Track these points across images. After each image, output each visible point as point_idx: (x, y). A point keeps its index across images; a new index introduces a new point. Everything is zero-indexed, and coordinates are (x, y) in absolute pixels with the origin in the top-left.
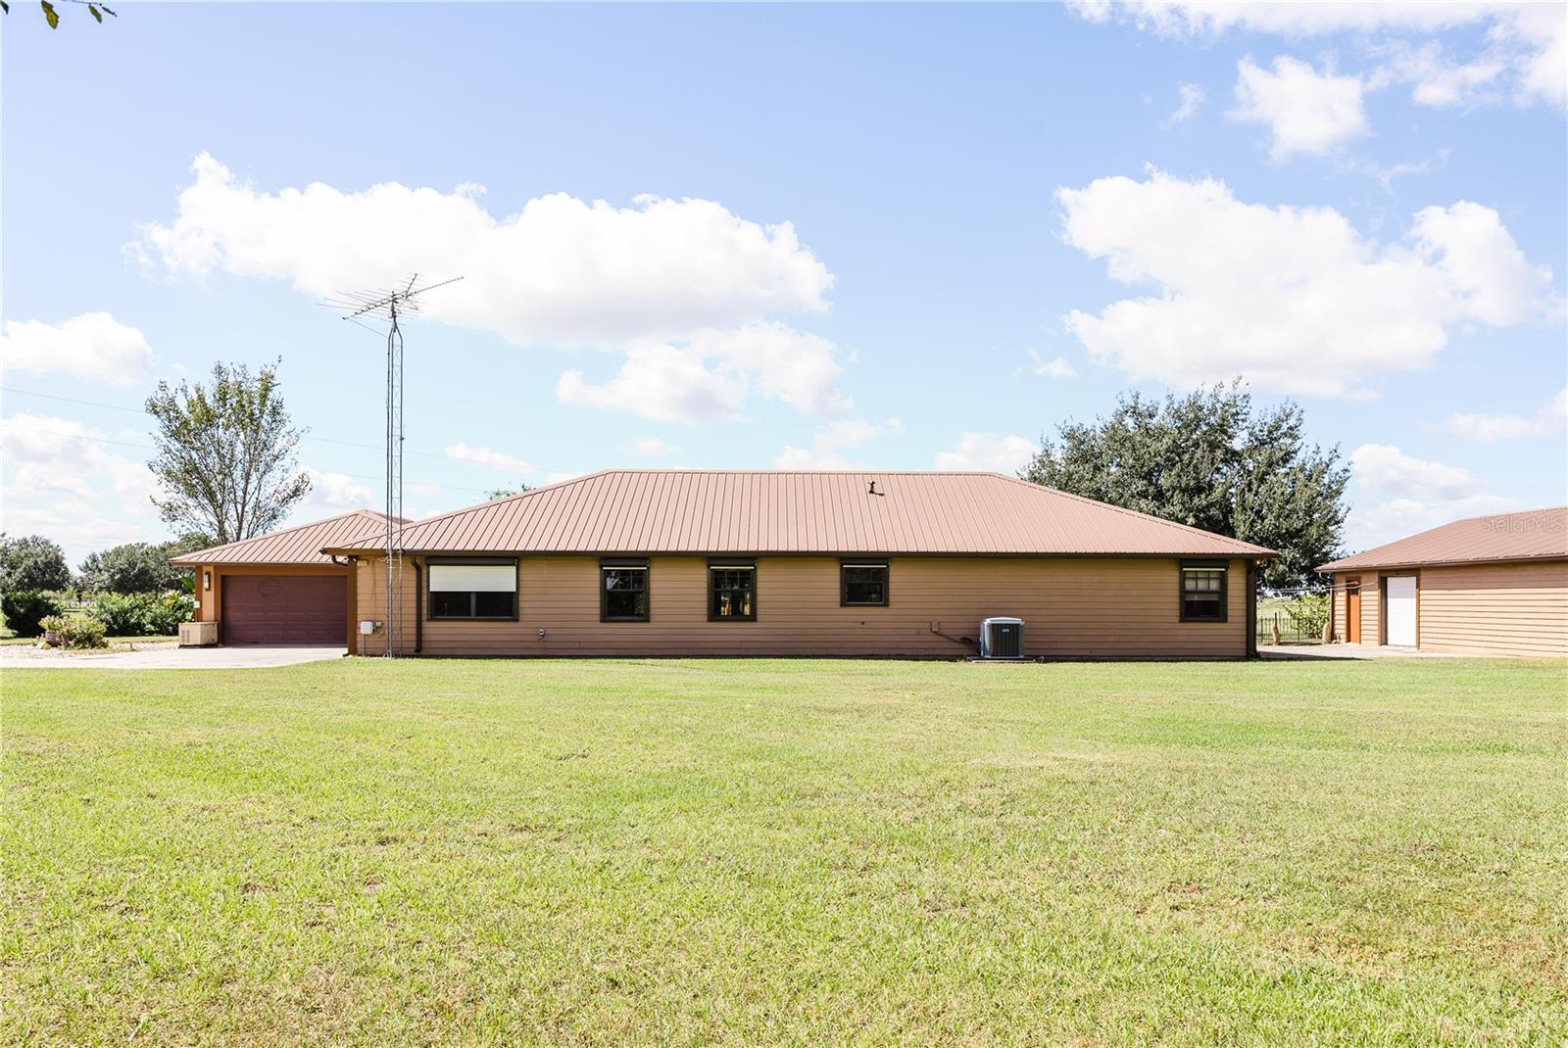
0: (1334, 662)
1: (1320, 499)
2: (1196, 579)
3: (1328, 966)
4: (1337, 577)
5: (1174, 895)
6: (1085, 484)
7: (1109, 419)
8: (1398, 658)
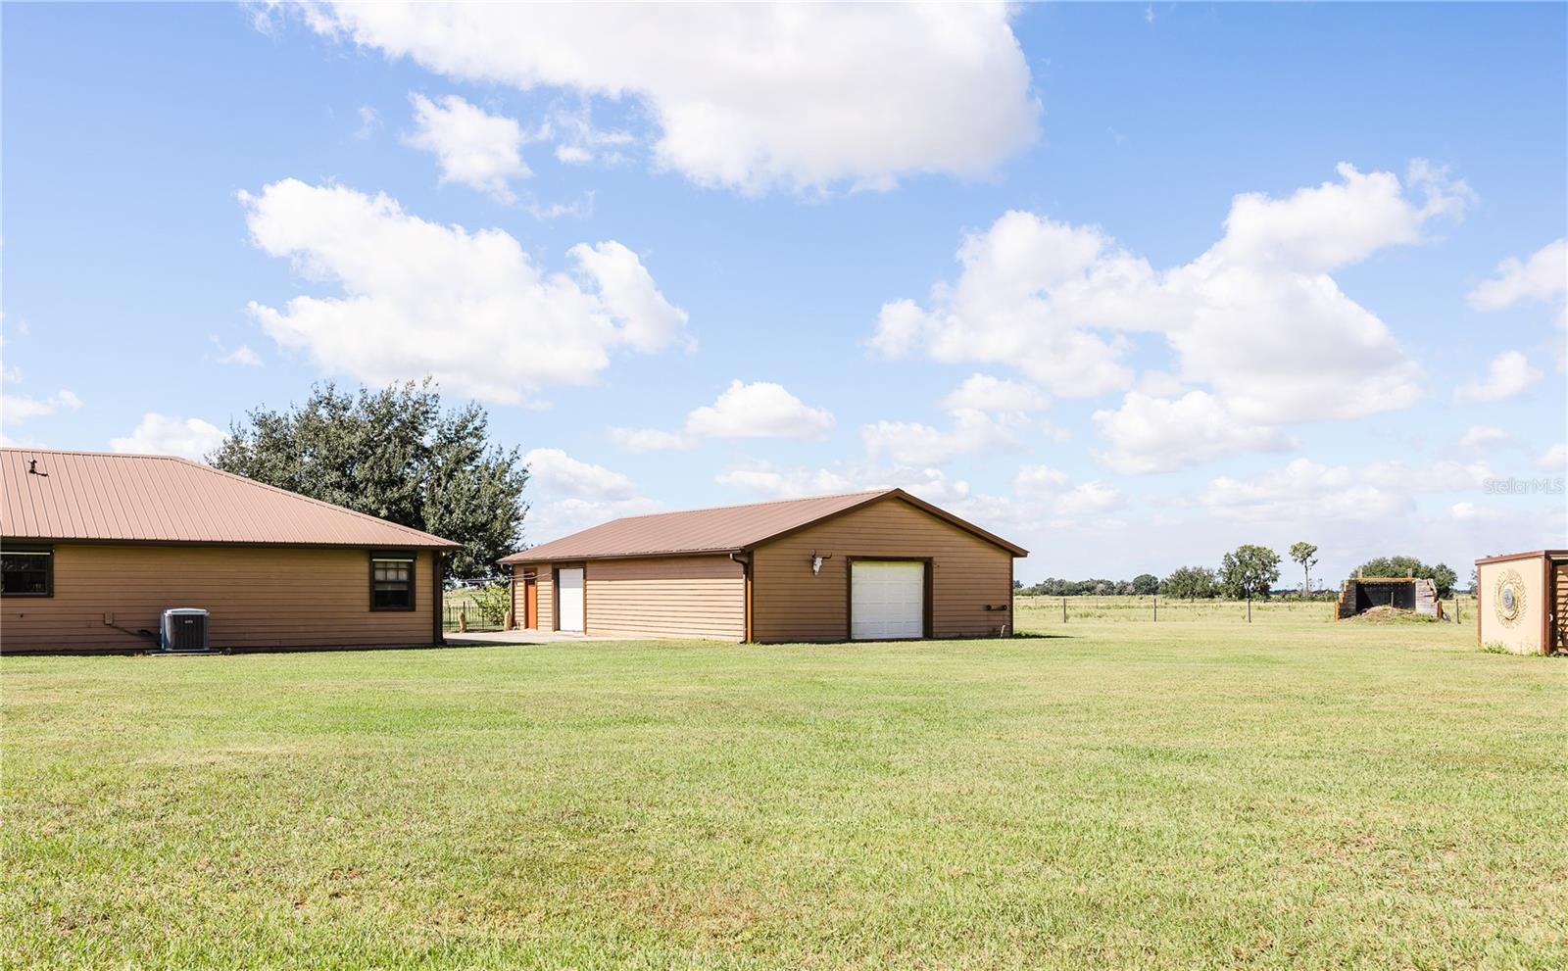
0: (512, 647)
1: (502, 496)
2: (386, 569)
3: (473, 933)
4: (517, 569)
5: (335, 882)
6: (278, 473)
7: (304, 408)
8: (568, 642)
